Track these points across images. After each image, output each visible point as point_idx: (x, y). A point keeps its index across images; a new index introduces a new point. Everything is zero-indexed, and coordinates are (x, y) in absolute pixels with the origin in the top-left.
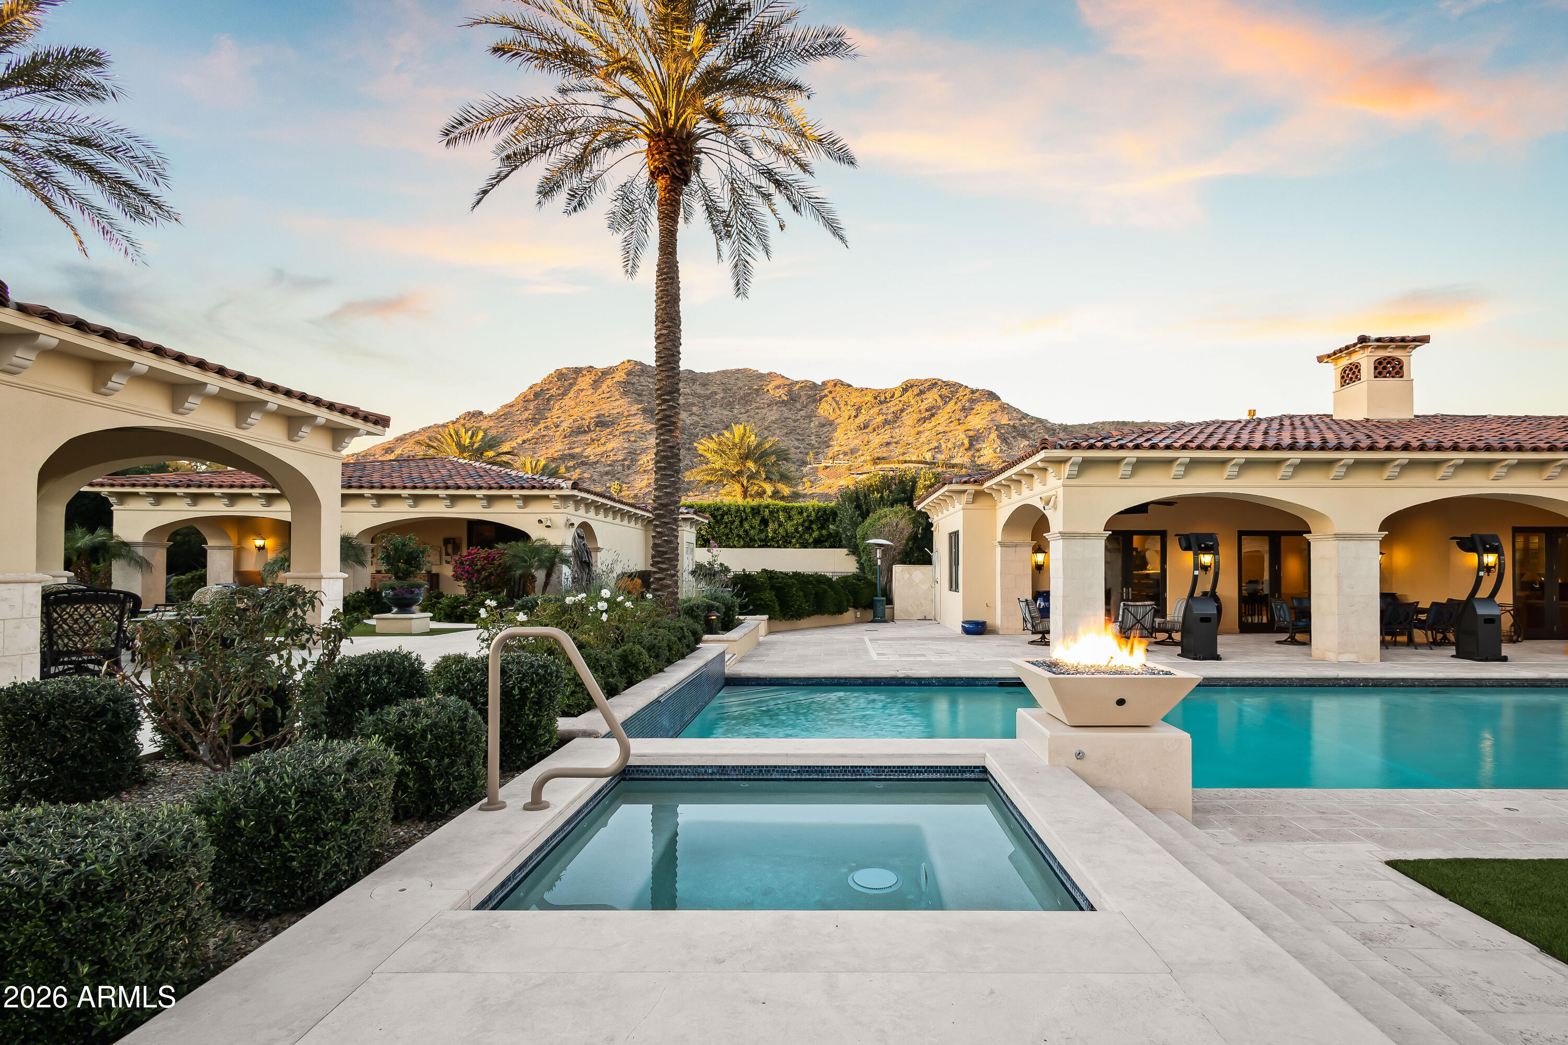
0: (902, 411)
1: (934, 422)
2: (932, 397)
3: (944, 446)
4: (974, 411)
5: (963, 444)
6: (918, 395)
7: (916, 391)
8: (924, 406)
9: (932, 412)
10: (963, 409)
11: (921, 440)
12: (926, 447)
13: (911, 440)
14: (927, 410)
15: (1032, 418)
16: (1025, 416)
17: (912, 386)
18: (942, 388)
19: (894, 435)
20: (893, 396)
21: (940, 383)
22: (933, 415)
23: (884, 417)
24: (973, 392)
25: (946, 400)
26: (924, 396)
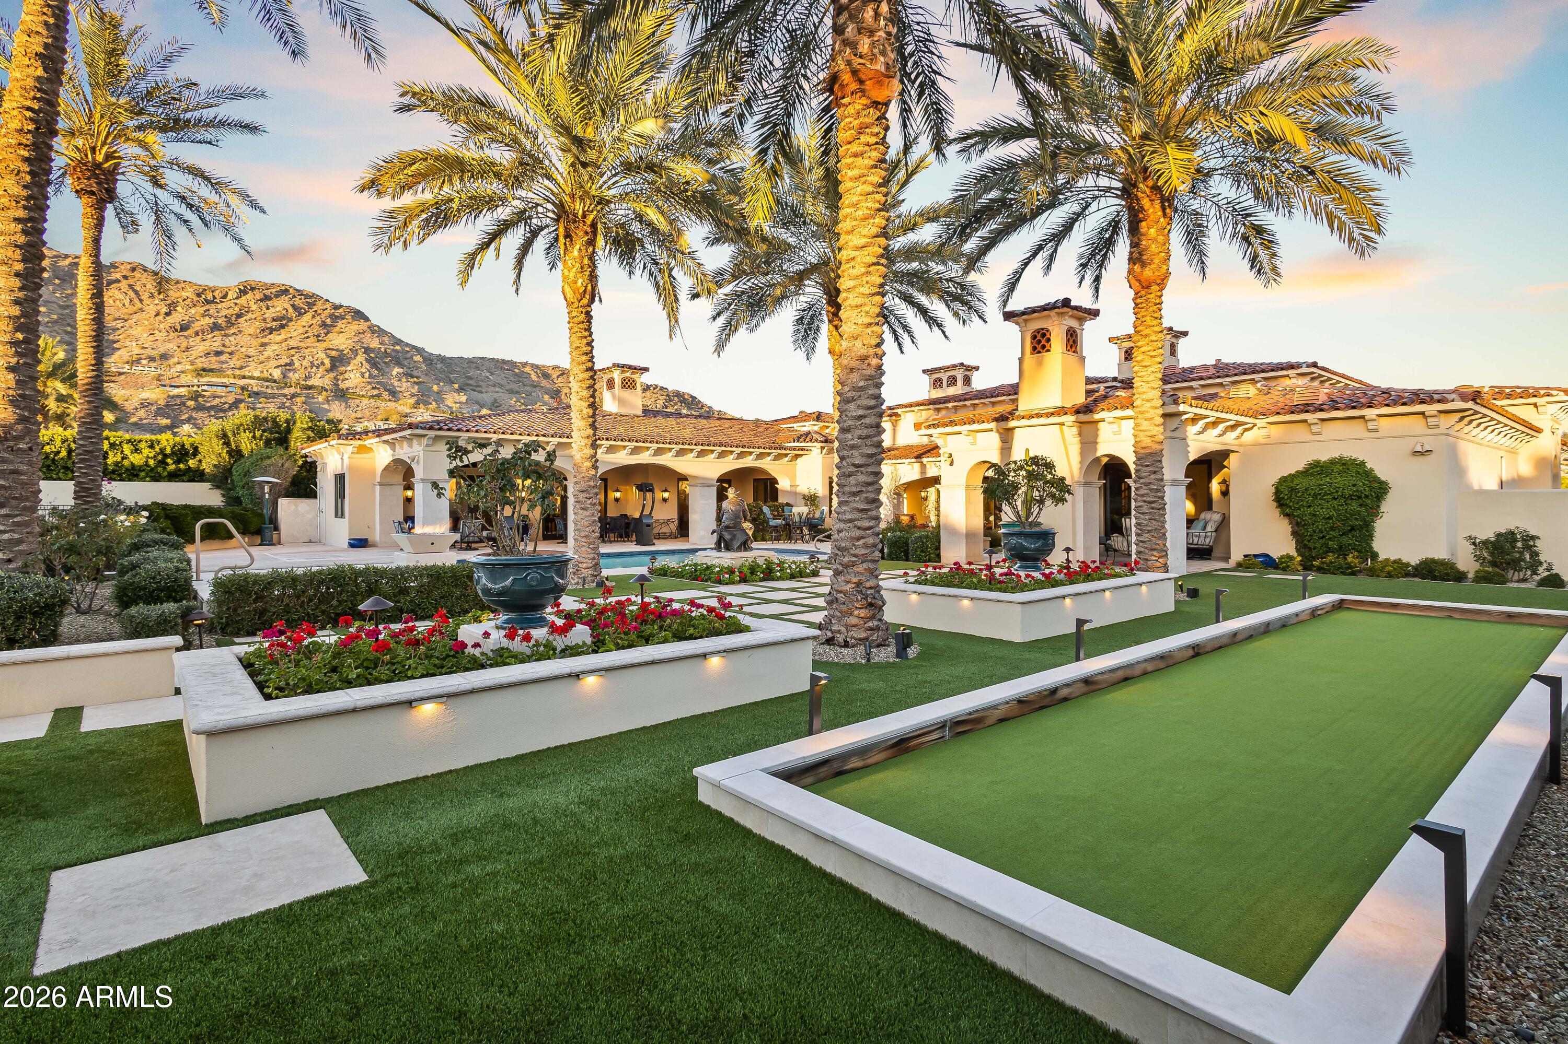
0: (239, 316)
1: (284, 334)
2: (281, 306)
3: (297, 364)
4: (337, 329)
5: (323, 363)
6: (261, 300)
7: (259, 295)
8: (269, 314)
9: (282, 323)
10: (324, 325)
11: (266, 354)
12: (275, 363)
13: (252, 352)
14: (274, 320)
15: (407, 345)
16: (399, 342)
17: (253, 289)
18: (294, 297)
19: (227, 343)
20: (225, 296)
21: (291, 290)
22: (282, 327)
23: (212, 320)
24: (336, 307)
25: (300, 312)
26: (270, 303)
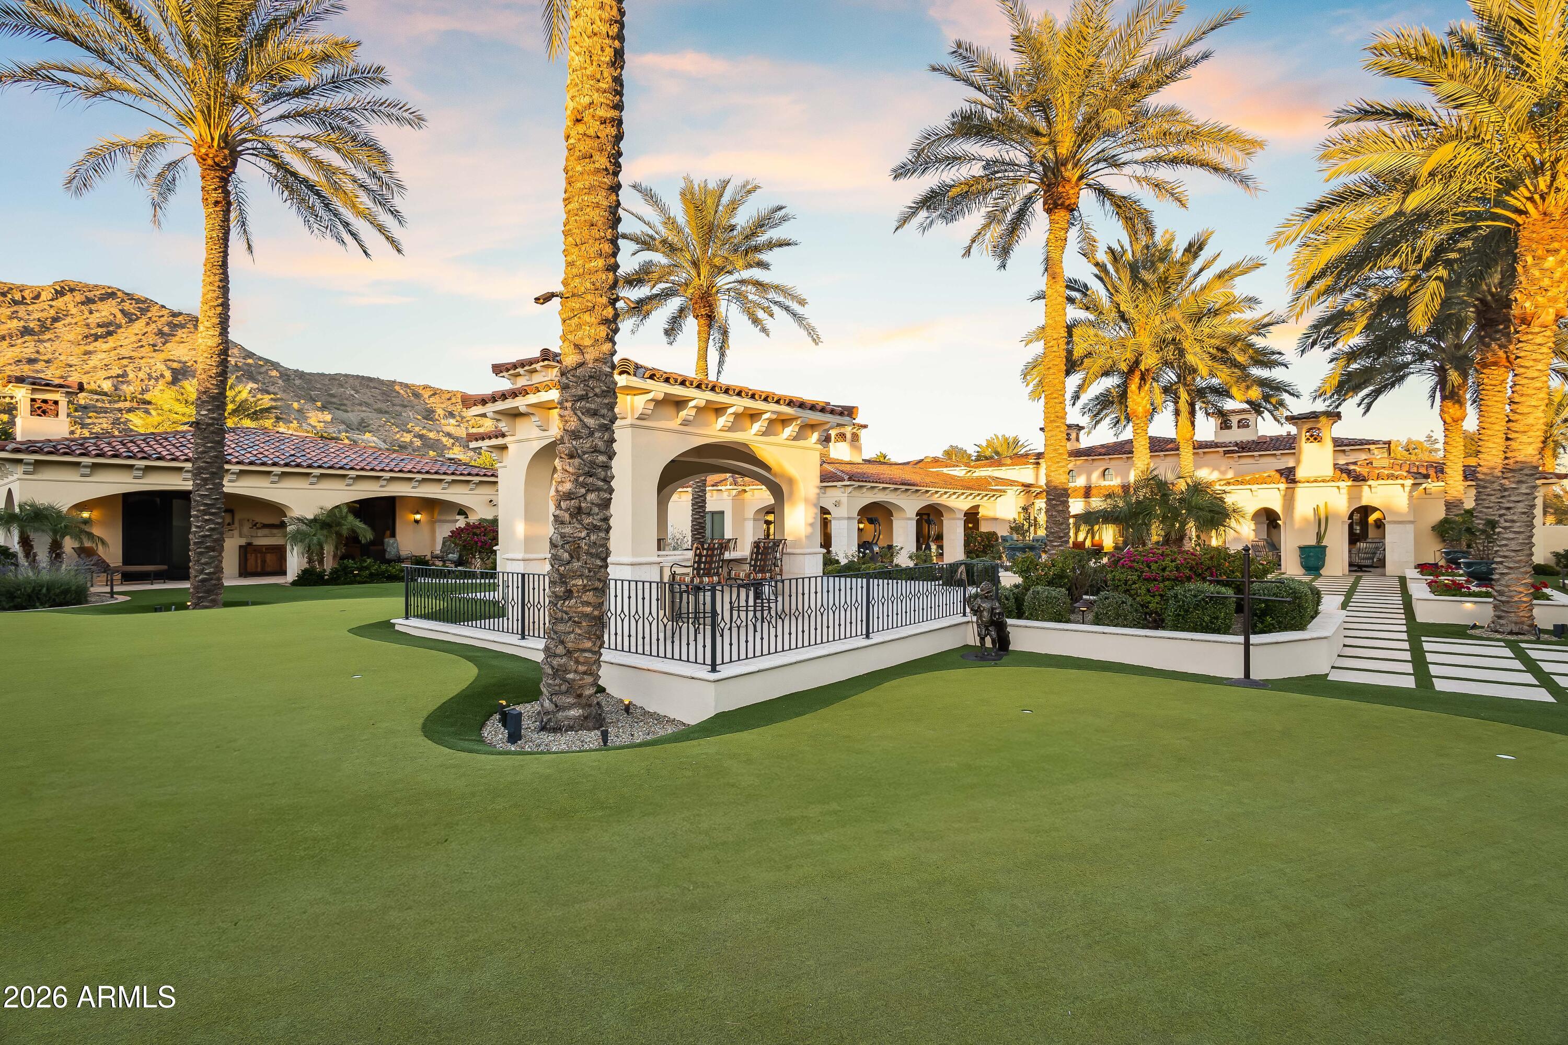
0: (55, 320)
1: (111, 342)
2: (106, 310)
3: (131, 376)
4: (177, 338)
5: (162, 376)
6: (83, 303)
7: (79, 297)
8: (94, 319)
9: (109, 329)
10: (160, 333)
11: (91, 363)
12: (105, 374)
13: (73, 360)
14: (99, 326)
15: (260, 358)
16: (250, 355)
17: (72, 290)
18: (123, 301)
19: (42, 350)
20: (37, 297)
21: (119, 294)
22: (110, 334)
23: (22, 323)
24: (175, 315)
25: (131, 319)
26: (93, 307)
